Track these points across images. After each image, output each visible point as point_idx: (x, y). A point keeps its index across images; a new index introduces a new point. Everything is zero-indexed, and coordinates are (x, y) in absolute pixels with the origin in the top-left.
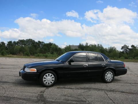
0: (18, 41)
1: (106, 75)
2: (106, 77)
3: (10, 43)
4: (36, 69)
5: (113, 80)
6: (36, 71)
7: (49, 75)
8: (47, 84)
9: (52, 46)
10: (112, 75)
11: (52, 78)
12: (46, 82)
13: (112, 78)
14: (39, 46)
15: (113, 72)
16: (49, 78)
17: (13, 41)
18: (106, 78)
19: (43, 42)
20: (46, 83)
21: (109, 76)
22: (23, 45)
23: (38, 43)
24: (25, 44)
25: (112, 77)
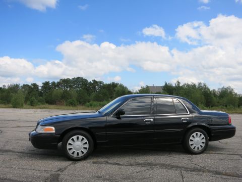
0: (58, 81)
1: (191, 138)
2: (191, 143)
3: (46, 84)
4: (53, 128)
5: (206, 149)
6: (54, 132)
7: (78, 138)
8: (75, 155)
9: (116, 89)
10: (203, 138)
11: (84, 144)
12: (72, 151)
13: (203, 145)
14: (95, 88)
15: (206, 133)
16: (78, 145)
17: (50, 82)
18: (191, 145)
19: (100, 82)
20: (73, 153)
21: (197, 140)
22: (67, 88)
23: (92, 84)
24: (71, 87)
25: (203, 143)
